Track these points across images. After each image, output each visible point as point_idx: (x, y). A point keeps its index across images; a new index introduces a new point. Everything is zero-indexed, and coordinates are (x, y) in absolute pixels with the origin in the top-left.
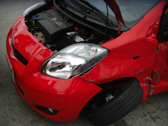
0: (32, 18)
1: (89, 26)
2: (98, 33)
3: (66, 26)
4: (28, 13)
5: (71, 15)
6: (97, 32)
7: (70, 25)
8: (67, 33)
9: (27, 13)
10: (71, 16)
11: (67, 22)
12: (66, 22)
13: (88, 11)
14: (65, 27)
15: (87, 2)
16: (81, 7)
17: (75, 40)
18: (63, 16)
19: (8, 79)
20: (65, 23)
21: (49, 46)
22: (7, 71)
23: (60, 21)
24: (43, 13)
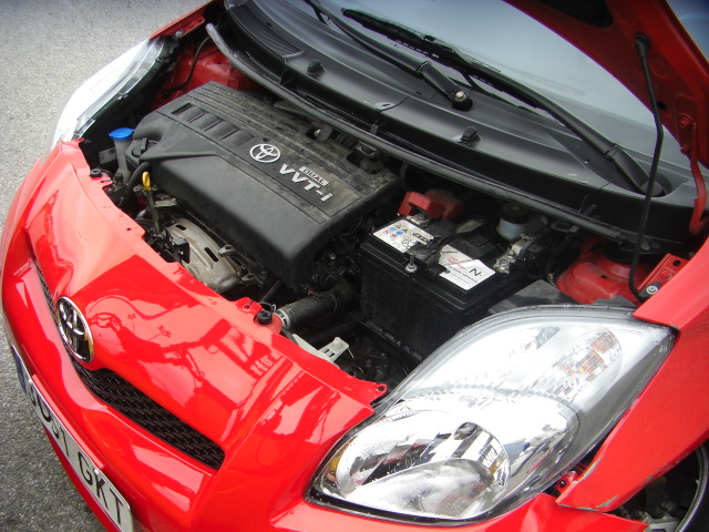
0: (110, 144)
1: (514, 196)
2: (574, 230)
3: (358, 189)
4: (89, 122)
5: (375, 127)
6: (572, 224)
7: (376, 185)
8: (376, 234)
9: (84, 122)
10: (378, 134)
11: (344, 161)
12: (342, 166)
13: (460, 94)
14: (355, 196)
15: (432, 39)
16: (415, 73)
17: (443, 275)
18: (308, 127)
19: (36, 474)
20: (343, 172)
21: (286, 317)
22: (11, 430)
23: (306, 164)
24: (176, 112)
